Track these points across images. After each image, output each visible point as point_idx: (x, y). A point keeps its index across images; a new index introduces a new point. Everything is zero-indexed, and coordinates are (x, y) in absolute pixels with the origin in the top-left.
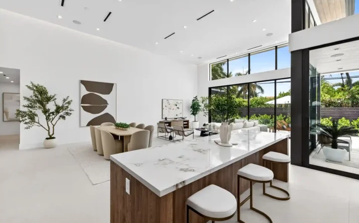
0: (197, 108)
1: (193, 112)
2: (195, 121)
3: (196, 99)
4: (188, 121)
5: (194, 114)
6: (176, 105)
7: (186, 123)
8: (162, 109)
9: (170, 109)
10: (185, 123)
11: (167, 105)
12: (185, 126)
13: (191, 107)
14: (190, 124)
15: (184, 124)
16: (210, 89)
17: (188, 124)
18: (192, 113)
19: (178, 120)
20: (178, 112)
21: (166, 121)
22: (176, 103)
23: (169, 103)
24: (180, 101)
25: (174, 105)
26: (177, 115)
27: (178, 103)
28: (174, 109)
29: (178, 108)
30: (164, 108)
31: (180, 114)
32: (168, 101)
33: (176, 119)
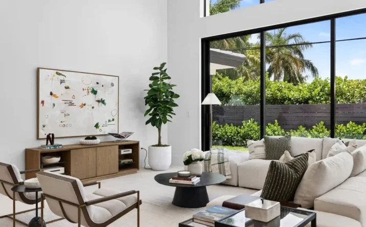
0: (166, 102)
1: (154, 115)
2: (159, 145)
3: (163, 73)
4: (135, 146)
5: (156, 121)
6: (95, 92)
7: (130, 151)
8: (38, 103)
9: (71, 104)
10: (123, 152)
11: (59, 90)
12: (126, 161)
13: (148, 100)
14: (142, 154)
15: (121, 157)
16: (206, 43)
17: (135, 156)
18: (148, 117)
19: (98, 141)
20: (102, 115)
21: (50, 148)
22: (93, 85)
23: (66, 84)
24: (110, 79)
25: (86, 92)
26: (97, 126)
27: (101, 83)
28: (85, 105)
29: (103, 102)
30: (43, 102)
31: (110, 123)
32: (61, 78)
33: (94, 138)
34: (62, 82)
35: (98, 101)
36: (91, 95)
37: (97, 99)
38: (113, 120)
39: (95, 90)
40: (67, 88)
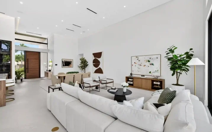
2: (177, 84)
6: (149, 61)
7: (158, 83)
9: (141, 65)
10: (155, 83)
11: (137, 61)
20: (153, 69)
21: (130, 77)
23: (139, 60)
24: (156, 56)
25: (146, 61)
26: (150, 72)
27: (152, 58)
28: (145, 65)
29: (153, 64)
30: (133, 65)
31: (156, 72)
32: (138, 58)
33: (144, 76)
34: (138, 59)
35: (151, 64)
36: (148, 62)
37: (150, 63)
38: (158, 71)
39: (149, 60)
40: (139, 61)
